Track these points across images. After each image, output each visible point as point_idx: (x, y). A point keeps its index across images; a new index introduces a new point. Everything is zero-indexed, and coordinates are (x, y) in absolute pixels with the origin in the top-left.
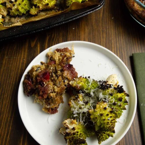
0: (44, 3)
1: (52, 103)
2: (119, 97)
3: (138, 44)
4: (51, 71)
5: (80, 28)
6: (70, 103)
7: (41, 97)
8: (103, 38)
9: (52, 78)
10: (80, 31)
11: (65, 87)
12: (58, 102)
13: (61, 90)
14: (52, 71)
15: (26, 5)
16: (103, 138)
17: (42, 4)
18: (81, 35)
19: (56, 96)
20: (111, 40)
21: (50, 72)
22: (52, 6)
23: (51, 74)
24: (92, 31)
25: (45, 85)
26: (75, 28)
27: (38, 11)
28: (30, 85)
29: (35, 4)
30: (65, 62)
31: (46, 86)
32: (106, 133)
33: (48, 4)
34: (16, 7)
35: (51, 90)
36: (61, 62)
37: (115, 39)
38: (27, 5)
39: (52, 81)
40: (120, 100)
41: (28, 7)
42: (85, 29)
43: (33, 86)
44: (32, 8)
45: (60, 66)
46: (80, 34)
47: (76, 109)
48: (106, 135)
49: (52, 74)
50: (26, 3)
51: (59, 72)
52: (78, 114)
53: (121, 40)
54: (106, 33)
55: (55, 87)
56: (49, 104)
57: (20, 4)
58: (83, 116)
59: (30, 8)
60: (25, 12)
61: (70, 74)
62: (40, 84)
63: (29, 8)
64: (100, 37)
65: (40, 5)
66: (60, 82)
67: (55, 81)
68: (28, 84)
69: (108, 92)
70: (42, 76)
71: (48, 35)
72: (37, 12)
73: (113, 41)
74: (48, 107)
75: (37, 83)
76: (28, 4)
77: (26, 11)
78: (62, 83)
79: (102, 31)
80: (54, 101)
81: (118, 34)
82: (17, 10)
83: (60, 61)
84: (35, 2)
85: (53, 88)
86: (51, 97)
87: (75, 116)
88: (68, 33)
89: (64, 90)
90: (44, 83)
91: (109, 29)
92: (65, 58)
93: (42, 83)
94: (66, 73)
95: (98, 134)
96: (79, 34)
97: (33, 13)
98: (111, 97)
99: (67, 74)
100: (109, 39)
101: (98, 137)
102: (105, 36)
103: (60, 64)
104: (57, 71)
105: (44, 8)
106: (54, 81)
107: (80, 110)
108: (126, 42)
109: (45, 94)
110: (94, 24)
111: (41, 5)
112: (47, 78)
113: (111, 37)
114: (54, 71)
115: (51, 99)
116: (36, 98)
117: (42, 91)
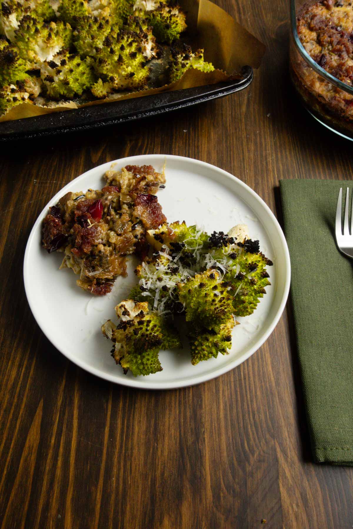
0: (123, 73)
1: (101, 266)
2: (250, 262)
3: (323, 166)
4: (108, 202)
5: (198, 130)
6: (139, 268)
7: (77, 251)
8: (249, 151)
9: (109, 218)
10: (198, 137)
11: (135, 240)
12: (114, 268)
13: (123, 242)
14: (109, 204)
15: (84, 73)
16: (204, 350)
17: (119, 75)
18: (201, 145)
19: (111, 255)
20: (266, 156)
21: (106, 204)
22: (141, 79)
23: (106, 210)
24: (224, 138)
25: (89, 225)
26: (189, 132)
27: (109, 90)
28: (56, 226)
29: (105, 72)
31: (91, 228)
32: (211, 340)
33: (132, 75)
34: (61, 77)
35: (102, 239)
36: (133, 190)
37: (274, 155)
38: (85, 76)
39: (107, 222)
40: (252, 267)
41: (88, 79)
42: (209, 133)
43: (62, 229)
44: (96, 82)
45: (129, 197)
46: (198, 141)
47: (151, 280)
48: (210, 345)
49: (109, 209)
50: (83, 71)
51: (125, 207)
52: (152, 291)
53: (287, 158)
54: (256, 144)
55: (112, 233)
56: (94, 269)
57: (71, 71)
58: (162, 297)
59: (91, 83)
60: (80, 92)
61: (150, 214)
62: (81, 223)
63: (89, 82)
64: (243, 150)
65: (115, 75)
66: (123, 225)
67: (114, 222)
68: (52, 224)
69: (225, 251)
70: (85, 209)
71: (128, 142)
72: (107, 93)
73: (270, 159)
74: (91, 274)
75: (72, 222)
76: (88, 74)
77: (83, 89)
78: (128, 227)
79: (247, 138)
80: (104, 261)
81: (281, 146)
82: (66, 83)
84: (105, 68)
85: (108, 236)
86: (100, 252)
87: (145, 294)
88: (174, 140)
89: (131, 246)
90: (89, 221)
91: (260, 135)
92: (143, 184)
93: (83, 220)
94: (139, 210)
95: (192, 341)
96: (196, 142)
97: (99, 92)
98: (231, 262)
99: (143, 213)
100: (261, 155)
101: (193, 348)
102: (253, 148)
103: (130, 193)
104: (121, 204)
105: (122, 86)
106: (111, 223)
107: (158, 282)
108: (298, 163)
109: (88, 243)
110: (230, 125)
111: (117, 77)
112: (95, 216)
113: (266, 150)
114: (114, 205)
115: (100, 256)
116: (66, 257)
117: (82, 237)
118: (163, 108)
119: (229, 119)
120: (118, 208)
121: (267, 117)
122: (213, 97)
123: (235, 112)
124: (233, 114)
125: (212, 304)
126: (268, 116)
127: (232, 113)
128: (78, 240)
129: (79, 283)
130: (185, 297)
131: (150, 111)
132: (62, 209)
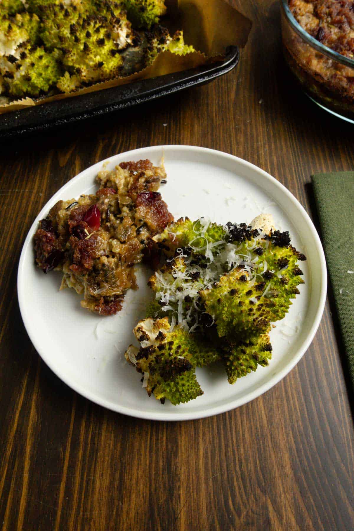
0: (91, 63)
1: (107, 282)
3: (324, 155)
4: (105, 207)
5: (180, 123)
6: (153, 280)
7: (77, 267)
8: (237, 144)
9: (108, 224)
10: (180, 131)
11: (142, 246)
12: (122, 282)
13: (128, 250)
14: (106, 208)
15: (47, 67)
16: (241, 365)
17: (88, 66)
18: (183, 139)
19: (117, 266)
20: (258, 147)
21: (103, 209)
22: (112, 69)
23: (104, 216)
24: (209, 130)
25: (87, 236)
26: (169, 127)
27: (78, 84)
28: (49, 241)
29: (71, 64)
30: (140, 189)
31: (90, 238)
32: (248, 352)
33: (100, 64)
34: (22, 72)
35: (104, 250)
36: (132, 189)
37: (267, 146)
38: (50, 70)
39: (107, 229)
41: (54, 73)
42: (192, 126)
43: (57, 244)
44: (63, 76)
45: (127, 198)
46: (180, 136)
47: (169, 292)
48: (248, 358)
49: (107, 214)
50: (47, 64)
51: (125, 209)
52: (174, 304)
53: (282, 149)
54: (246, 135)
55: (115, 242)
56: (99, 285)
57: (33, 65)
58: (186, 309)
59: (58, 77)
60: (46, 88)
61: (154, 214)
62: (77, 235)
63: (55, 76)
64: (231, 143)
65: (82, 66)
66: (126, 230)
67: (115, 229)
68: (44, 239)
70: (80, 217)
71: (101, 141)
72: (76, 87)
73: (262, 152)
74: (96, 293)
75: (67, 235)
76: (54, 67)
77: (49, 85)
78: (132, 232)
79: (235, 129)
80: (109, 275)
81: (274, 134)
82: (27, 79)
83: (130, 186)
84: (70, 59)
85: (110, 245)
86: (104, 265)
87: (165, 309)
88: (152, 136)
89: (138, 253)
90: (86, 230)
91: (251, 124)
92: (142, 180)
93: (79, 231)
94: (142, 211)
95: (226, 356)
96: (177, 137)
97: (66, 86)
98: (257, 259)
99: (146, 214)
100: (252, 147)
101: (228, 364)
102: (242, 139)
103: (129, 193)
104: (120, 206)
105: (93, 78)
106: (112, 230)
107: (178, 293)
108: (295, 152)
109: (88, 256)
111: (85, 68)
112: (92, 224)
113: (257, 141)
114: (113, 209)
115: (104, 270)
116: (65, 276)
117: (80, 250)
118: (134, 99)
119: (215, 108)
120: (117, 212)
121: (258, 103)
122: (193, 84)
123: (222, 101)
124: (220, 102)
125: (249, 315)
126: (260, 102)
127: (218, 103)
128: (77, 255)
129: (84, 304)
130: (213, 307)
131: (119, 103)
132: (54, 221)
